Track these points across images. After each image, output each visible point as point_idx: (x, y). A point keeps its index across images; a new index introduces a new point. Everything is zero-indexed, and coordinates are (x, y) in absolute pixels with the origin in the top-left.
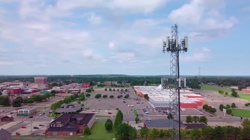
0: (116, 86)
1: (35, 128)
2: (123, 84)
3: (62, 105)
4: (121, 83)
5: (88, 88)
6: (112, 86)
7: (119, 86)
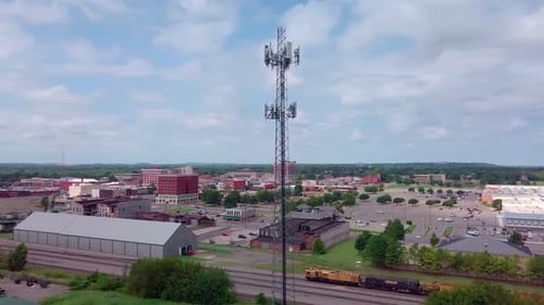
0: (441, 184)
1: (241, 237)
2: (462, 181)
3: (299, 207)
4: (459, 179)
5: (370, 185)
6: (433, 183)
7: (448, 185)
